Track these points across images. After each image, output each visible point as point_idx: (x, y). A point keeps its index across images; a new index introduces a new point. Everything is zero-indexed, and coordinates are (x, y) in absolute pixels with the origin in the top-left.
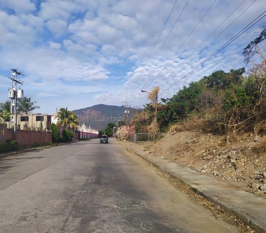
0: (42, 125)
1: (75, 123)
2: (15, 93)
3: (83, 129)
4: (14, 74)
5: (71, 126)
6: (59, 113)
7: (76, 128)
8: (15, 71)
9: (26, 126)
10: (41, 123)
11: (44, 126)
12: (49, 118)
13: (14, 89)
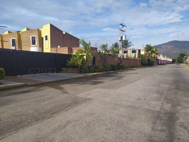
0: (135, 56)
1: (156, 54)
2: (122, 37)
3: (161, 58)
4: (121, 26)
5: (153, 56)
6: (145, 48)
7: (157, 57)
8: (121, 24)
9: (127, 56)
10: (135, 54)
11: (137, 56)
12: (139, 51)
13: (121, 35)
